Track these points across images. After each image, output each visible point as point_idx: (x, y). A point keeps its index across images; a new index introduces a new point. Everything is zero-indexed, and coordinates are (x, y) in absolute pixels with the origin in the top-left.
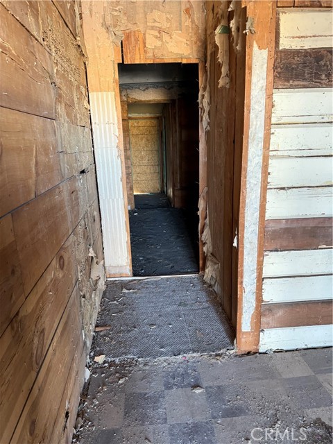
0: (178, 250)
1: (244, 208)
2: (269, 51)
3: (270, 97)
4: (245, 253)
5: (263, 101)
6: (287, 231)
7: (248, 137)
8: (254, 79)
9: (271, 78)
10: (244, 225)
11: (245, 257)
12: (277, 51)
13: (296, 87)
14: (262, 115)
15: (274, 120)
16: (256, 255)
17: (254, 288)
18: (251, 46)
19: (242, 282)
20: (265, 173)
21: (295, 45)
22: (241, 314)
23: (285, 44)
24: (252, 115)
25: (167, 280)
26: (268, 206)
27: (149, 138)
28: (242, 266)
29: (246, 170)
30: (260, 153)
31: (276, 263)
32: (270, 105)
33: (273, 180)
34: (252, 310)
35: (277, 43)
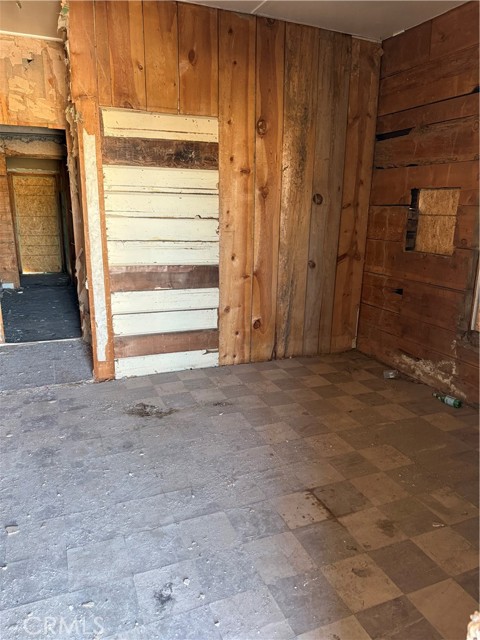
0: (66, 322)
1: (89, 255)
2: (97, 137)
3: (100, 170)
4: (95, 293)
5: (96, 173)
6: (128, 274)
7: (86, 199)
8: (86, 156)
9: (100, 157)
10: (91, 270)
11: (95, 297)
12: (103, 137)
13: (120, 164)
14: (96, 184)
15: (105, 188)
16: (104, 295)
17: (105, 323)
18: (81, 132)
19: (94, 318)
20: (104, 228)
21: (117, 134)
22: (96, 346)
23: (108, 132)
24: (88, 183)
25: (44, 344)
26: (109, 254)
27: (43, 200)
28: (93, 304)
29: (87, 225)
30: (98, 212)
31: (122, 301)
32: (101, 177)
33: (111, 233)
34: (105, 342)
35: (102, 130)
